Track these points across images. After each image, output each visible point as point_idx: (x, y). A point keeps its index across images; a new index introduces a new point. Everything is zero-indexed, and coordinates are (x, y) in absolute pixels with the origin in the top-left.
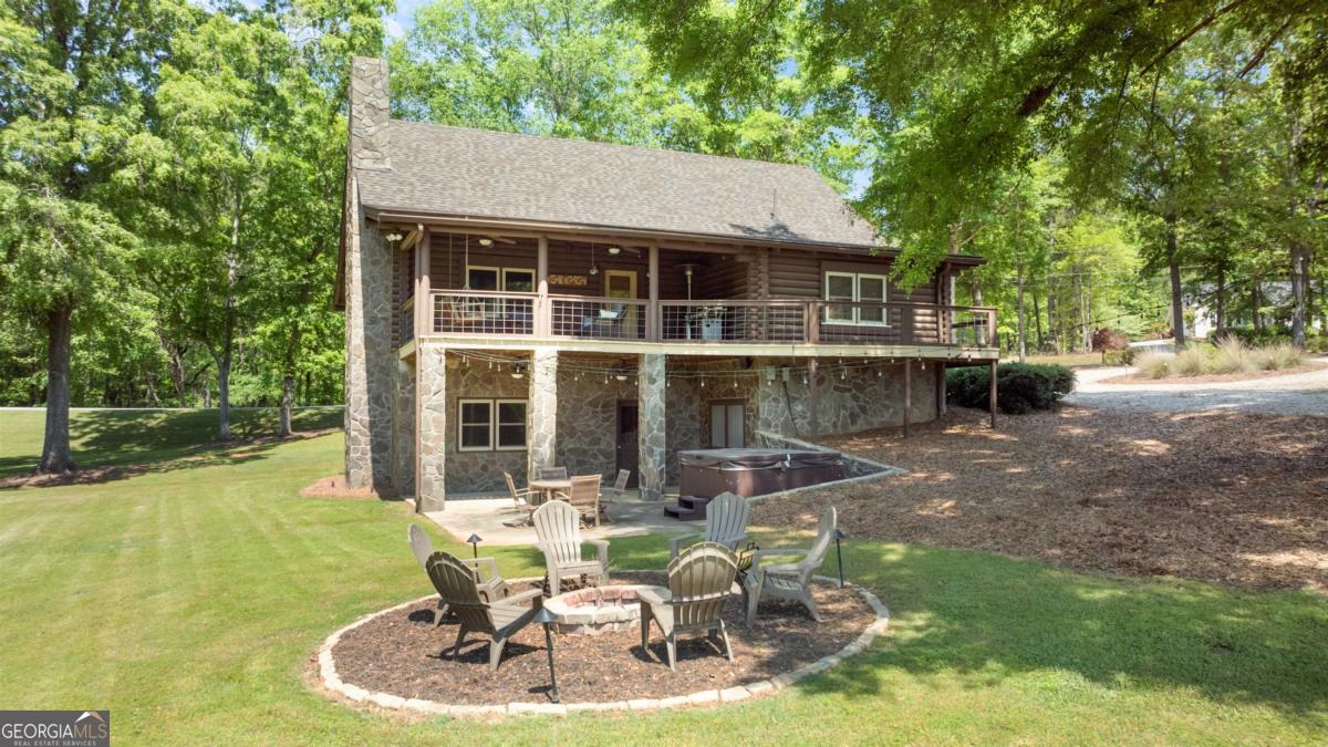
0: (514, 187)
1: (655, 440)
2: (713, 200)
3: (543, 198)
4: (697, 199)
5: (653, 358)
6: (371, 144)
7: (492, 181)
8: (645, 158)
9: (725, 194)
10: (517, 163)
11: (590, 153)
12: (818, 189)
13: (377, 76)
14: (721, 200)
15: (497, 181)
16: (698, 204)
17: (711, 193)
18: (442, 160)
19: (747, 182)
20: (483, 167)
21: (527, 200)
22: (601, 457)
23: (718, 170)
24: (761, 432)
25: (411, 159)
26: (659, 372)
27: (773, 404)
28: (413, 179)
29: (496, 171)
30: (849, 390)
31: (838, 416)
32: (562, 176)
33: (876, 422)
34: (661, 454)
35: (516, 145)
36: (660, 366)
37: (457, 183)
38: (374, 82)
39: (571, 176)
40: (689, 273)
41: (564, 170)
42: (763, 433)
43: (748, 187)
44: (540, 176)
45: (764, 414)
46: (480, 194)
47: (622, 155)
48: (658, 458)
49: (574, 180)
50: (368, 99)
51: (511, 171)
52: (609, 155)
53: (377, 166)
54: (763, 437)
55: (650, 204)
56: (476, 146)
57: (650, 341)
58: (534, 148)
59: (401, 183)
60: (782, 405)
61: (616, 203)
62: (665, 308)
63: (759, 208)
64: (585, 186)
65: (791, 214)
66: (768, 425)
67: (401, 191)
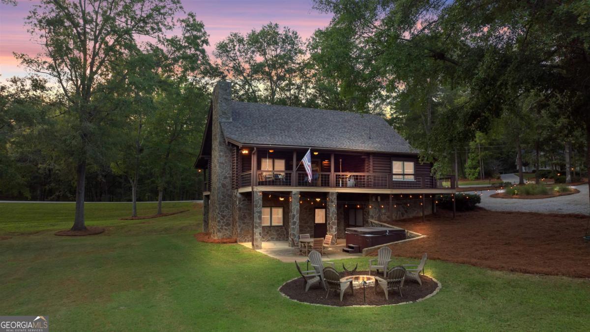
0: (275, 127)
1: (333, 223)
2: (346, 130)
3: (286, 132)
4: (340, 131)
5: (333, 193)
6: (225, 113)
7: (267, 125)
8: (319, 114)
9: (350, 128)
10: (275, 117)
11: (299, 112)
12: (383, 125)
13: (227, 88)
14: (349, 130)
15: (269, 125)
16: (341, 133)
17: (345, 127)
18: (248, 117)
19: (357, 123)
20: (263, 119)
21: (281, 133)
22: (309, 228)
23: (346, 118)
24: (370, 220)
25: (237, 117)
26: (335, 199)
27: (374, 210)
28: (240, 126)
29: (268, 121)
30: (401, 204)
31: (397, 214)
32: (291, 122)
33: (411, 216)
34: (335, 228)
35: (272, 110)
36: (335, 197)
37: (255, 126)
38: (226, 90)
39: (294, 122)
40: (341, 160)
41: (291, 120)
42: (371, 220)
43: (358, 124)
44: (283, 122)
45: (371, 213)
46: (264, 131)
47: (311, 112)
48: (334, 230)
49: (295, 123)
50: (224, 96)
51: (273, 120)
52: (306, 113)
53: (227, 121)
54: (371, 222)
55: (324, 133)
56: (259, 110)
57: (331, 187)
58: (279, 111)
59: (237, 127)
60: (377, 210)
61: (312, 133)
62: (337, 175)
63: (363, 134)
64: (300, 126)
65: (375, 135)
66: (372, 217)
67: (238, 130)
